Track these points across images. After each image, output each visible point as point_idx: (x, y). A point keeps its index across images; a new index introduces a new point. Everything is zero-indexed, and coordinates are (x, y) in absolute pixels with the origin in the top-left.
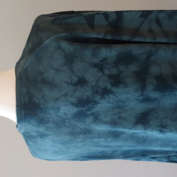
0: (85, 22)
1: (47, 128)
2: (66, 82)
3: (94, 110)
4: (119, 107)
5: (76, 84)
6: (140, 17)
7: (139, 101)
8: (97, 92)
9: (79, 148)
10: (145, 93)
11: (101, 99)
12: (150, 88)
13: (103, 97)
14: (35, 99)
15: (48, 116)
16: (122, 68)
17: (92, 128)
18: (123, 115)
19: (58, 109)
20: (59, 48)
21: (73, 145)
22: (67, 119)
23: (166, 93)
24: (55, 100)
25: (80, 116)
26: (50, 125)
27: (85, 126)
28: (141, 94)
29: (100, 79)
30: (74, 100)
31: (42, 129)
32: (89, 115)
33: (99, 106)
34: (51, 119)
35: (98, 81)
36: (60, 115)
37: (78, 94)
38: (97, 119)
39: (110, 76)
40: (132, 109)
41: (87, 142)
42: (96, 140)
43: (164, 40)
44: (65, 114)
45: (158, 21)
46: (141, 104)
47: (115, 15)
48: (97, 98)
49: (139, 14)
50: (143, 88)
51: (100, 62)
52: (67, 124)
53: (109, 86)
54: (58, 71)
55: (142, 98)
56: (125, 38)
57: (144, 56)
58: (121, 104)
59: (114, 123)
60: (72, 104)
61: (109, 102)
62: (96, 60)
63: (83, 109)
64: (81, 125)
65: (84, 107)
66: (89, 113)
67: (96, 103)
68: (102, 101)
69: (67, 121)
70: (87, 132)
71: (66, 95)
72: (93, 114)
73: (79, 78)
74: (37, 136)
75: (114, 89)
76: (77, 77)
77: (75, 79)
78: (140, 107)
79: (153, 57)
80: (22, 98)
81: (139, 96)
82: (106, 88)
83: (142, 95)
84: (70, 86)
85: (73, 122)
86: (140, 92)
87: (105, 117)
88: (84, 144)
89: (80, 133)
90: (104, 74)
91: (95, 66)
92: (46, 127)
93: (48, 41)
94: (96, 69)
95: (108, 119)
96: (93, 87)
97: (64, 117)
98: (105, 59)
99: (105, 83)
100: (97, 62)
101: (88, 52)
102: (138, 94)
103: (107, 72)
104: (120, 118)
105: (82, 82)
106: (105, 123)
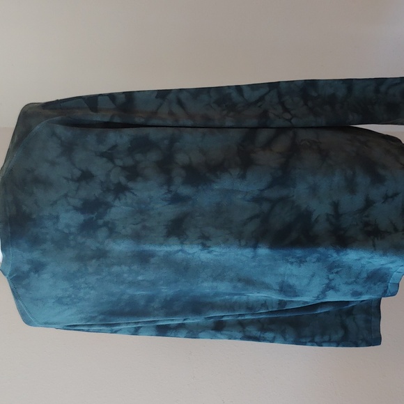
0: (86, 105)
1: (44, 252)
2: (66, 178)
3: (107, 218)
4: (141, 212)
5: (79, 180)
6: (156, 97)
7: (166, 200)
8: (108, 190)
9: (93, 288)
10: (173, 188)
11: (115, 199)
12: (178, 180)
13: (117, 197)
14: (24, 208)
15: (44, 231)
16: (138, 157)
17: (107, 248)
18: (147, 224)
19: (57, 218)
20: (54, 134)
21: (83, 280)
22: (70, 233)
23: (200, 188)
24: (52, 205)
25: (88, 227)
26: (48, 246)
27: (98, 245)
28: (168, 190)
29: (110, 171)
30: (78, 203)
31: (36, 255)
32: (101, 226)
33: (113, 210)
34: (48, 236)
35: (108, 175)
36: (60, 228)
37: (83, 193)
38: (112, 231)
39: (124, 168)
40: (160, 214)
41: (104, 274)
42: (115, 269)
43: (190, 123)
44: (68, 226)
45: (180, 103)
46: (171, 206)
47: (123, 96)
48: (110, 198)
49: (155, 94)
50: (169, 182)
51: (109, 150)
52: (72, 243)
53: (123, 180)
54: (53, 164)
55: (170, 196)
56: (138, 120)
57: (166, 142)
58: (143, 206)
59: (137, 237)
60: (76, 209)
61: (126, 204)
62: (103, 148)
63: (92, 216)
64: (91, 244)
65: (92, 213)
66: (100, 222)
67: (109, 206)
68: (117, 203)
69: (72, 237)
70: (101, 255)
71: (66, 196)
72: (106, 224)
73: (82, 171)
74: (30, 270)
75: (130, 185)
76: (80, 169)
77: (77, 173)
78: (171, 212)
79: (178, 143)
80: (7, 208)
81: (166, 193)
82: (119, 183)
83: (170, 191)
84: (71, 182)
85: (80, 239)
86: (165, 187)
87: (124, 228)
88: (98, 277)
89: (92, 258)
90: (116, 166)
91: (102, 155)
92: (42, 250)
93: (38, 127)
94: (105, 159)
95: (129, 231)
96: (102, 183)
97: (66, 231)
98: (115, 147)
99: (118, 177)
100: (105, 151)
101: (91, 137)
102: (164, 190)
103: (119, 162)
104: (144, 228)
105: (86, 176)
106: (126, 237)
